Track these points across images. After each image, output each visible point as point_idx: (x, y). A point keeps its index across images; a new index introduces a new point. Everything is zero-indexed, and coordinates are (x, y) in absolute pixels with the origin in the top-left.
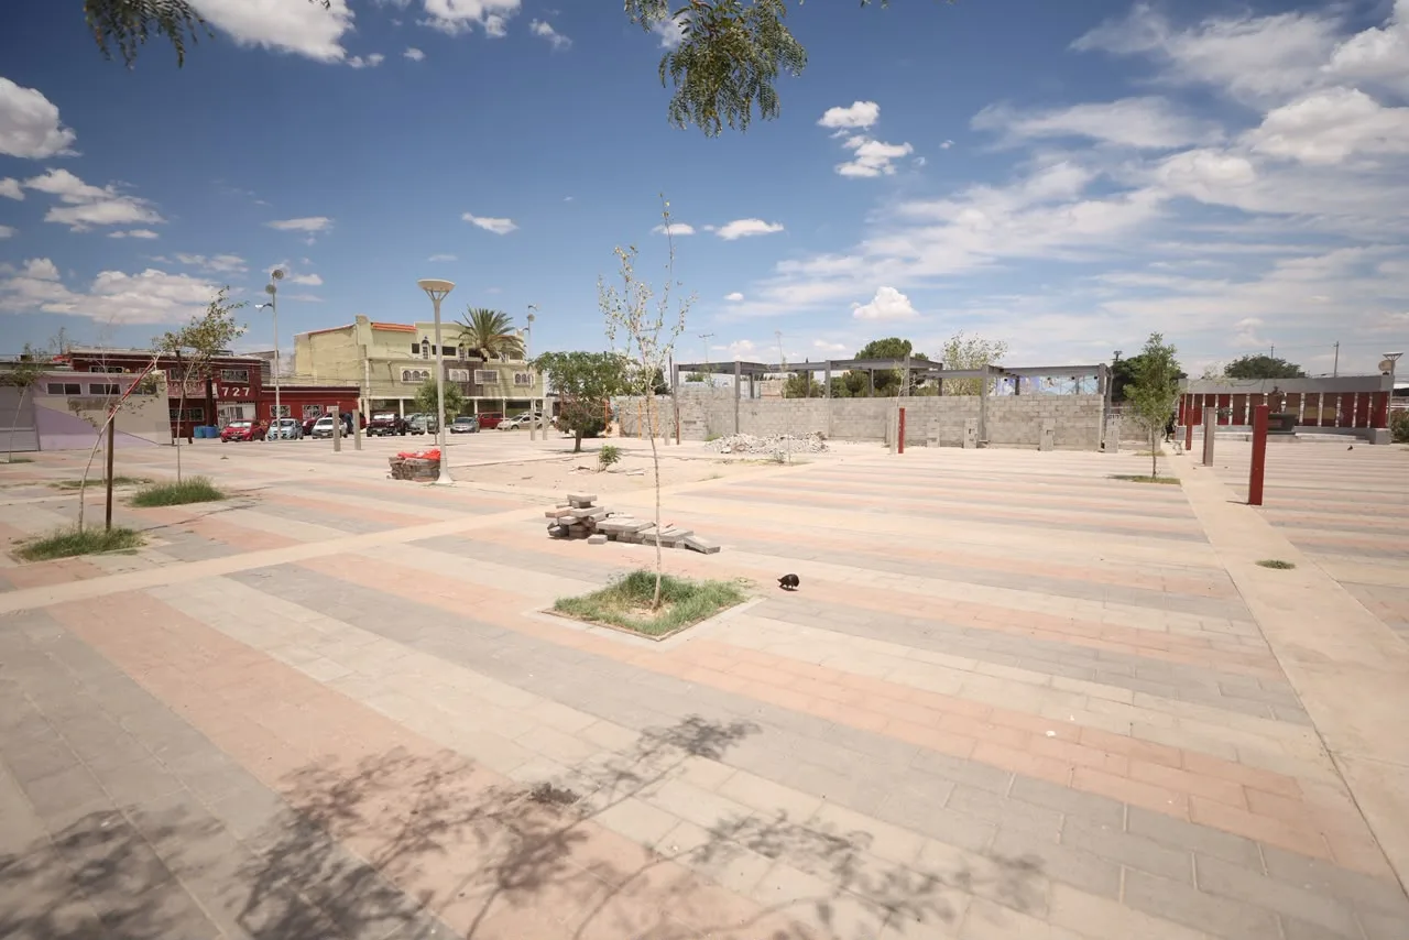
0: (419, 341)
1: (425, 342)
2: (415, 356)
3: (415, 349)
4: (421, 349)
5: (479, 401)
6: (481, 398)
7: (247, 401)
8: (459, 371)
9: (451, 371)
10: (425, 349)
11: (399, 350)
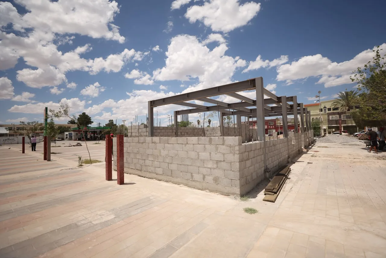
0: (322, 107)
1: (325, 107)
2: (321, 113)
3: (321, 110)
4: (323, 110)
5: (344, 127)
6: (345, 125)
7: (272, 129)
8: (334, 116)
9: (330, 117)
10: (325, 110)
11: (315, 111)
